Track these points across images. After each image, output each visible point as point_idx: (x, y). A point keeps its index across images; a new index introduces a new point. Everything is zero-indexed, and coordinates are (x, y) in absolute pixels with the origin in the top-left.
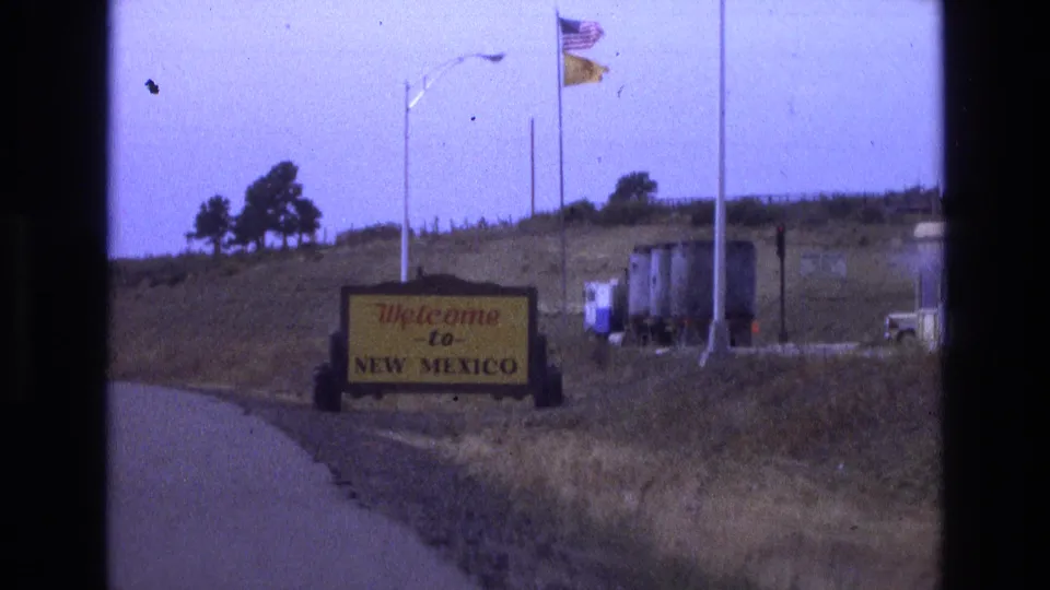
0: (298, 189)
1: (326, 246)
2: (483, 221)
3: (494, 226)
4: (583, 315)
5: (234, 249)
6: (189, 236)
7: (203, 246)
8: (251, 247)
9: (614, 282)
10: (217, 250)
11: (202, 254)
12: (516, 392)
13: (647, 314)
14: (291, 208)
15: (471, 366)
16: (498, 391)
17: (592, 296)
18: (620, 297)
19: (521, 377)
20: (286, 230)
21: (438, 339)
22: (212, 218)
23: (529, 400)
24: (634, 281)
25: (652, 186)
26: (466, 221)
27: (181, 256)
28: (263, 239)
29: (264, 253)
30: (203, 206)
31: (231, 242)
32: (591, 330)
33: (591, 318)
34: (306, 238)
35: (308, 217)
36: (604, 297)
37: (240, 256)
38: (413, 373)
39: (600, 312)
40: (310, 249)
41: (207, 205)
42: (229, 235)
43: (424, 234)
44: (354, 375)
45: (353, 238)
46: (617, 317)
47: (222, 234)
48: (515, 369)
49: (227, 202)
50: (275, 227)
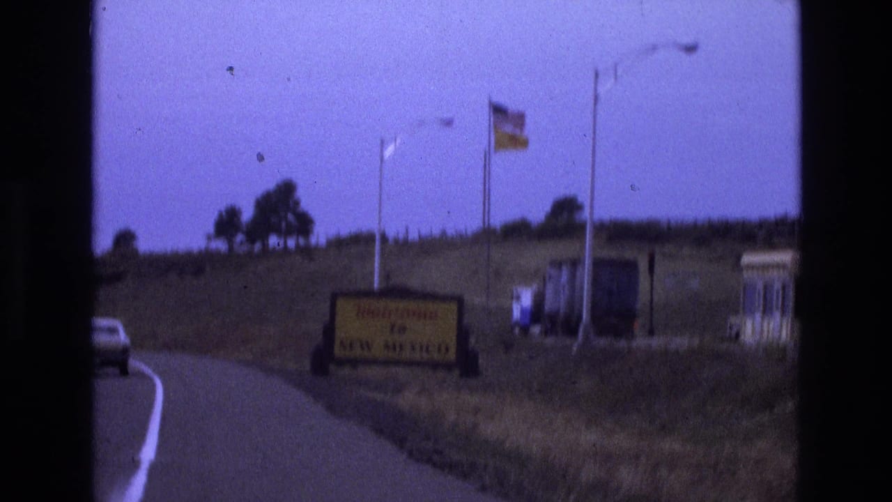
0: (297, 203)
1: (317, 248)
2: (444, 233)
3: (452, 238)
4: (510, 310)
5: (243, 249)
6: (209, 238)
7: (220, 245)
8: (258, 246)
9: (535, 286)
10: (231, 249)
11: (218, 251)
12: (448, 367)
13: (558, 312)
14: (290, 217)
15: (418, 347)
16: (435, 366)
17: (518, 298)
18: (539, 300)
19: (452, 355)
20: (286, 233)
21: (396, 329)
22: (227, 223)
23: (456, 372)
24: (550, 288)
25: (580, 208)
27: (200, 252)
28: (268, 241)
29: (266, 252)
30: (220, 214)
31: (242, 243)
32: (517, 323)
33: (516, 314)
34: (302, 241)
35: (304, 224)
36: (527, 299)
37: (250, 254)
38: (378, 351)
39: (523, 311)
40: (307, 252)
41: (224, 214)
42: (240, 237)
43: (396, 241)
44: (338, 351)
45: (339, 244)
46: (536, 314)
47: (235, 236)
48: (447, 350)
49: (240, 210)
50: (279, 232)
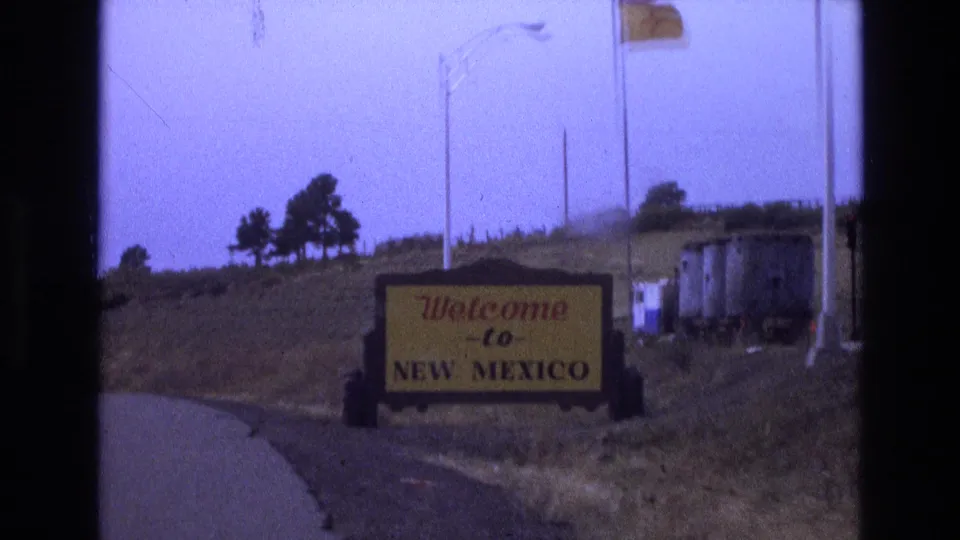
0: (338, 201)
1: (366, 257)
2: (518, 231)
3: (529, 236)
4: (631, 317)
5: (274, 261)
6: (232, 248)
7: (245, 258)
8: (292, 258)
9: (663, 281)
10: (258, 260)
11: (245, 266)
12: (588, 400)
13: (699, 315)
14: (331, 221)
15: (534, 370)
16: (565, 400)
17: (641, 297)
18: (670, 298)
19: (593, 383)
20: (328, 241)
21: (493, 338)
22: (253, 231)
23: (603, 410)
24: (685, 281)
25: (681, 194)
26: (501, 231)
27: (224, 268)
28: (304, 251)
29: (304, 264)
30: (244, 220)
31: (272, 254)
32: (641, 333)
33: (639, 320)
34: (346, 250)
35: (348, 228)
36: (652, 297)
37: (282, 268)
38: (464, 381)
39: (648, 314)
40: (352, 260)
41: (249, 221)
42: (270, 247)
43: (462, 244)
44: (393, 384)
45: (391, 248)
47: (263, 246)
48: (586, 370)
49: (267, 215)
50: (315, 238)
